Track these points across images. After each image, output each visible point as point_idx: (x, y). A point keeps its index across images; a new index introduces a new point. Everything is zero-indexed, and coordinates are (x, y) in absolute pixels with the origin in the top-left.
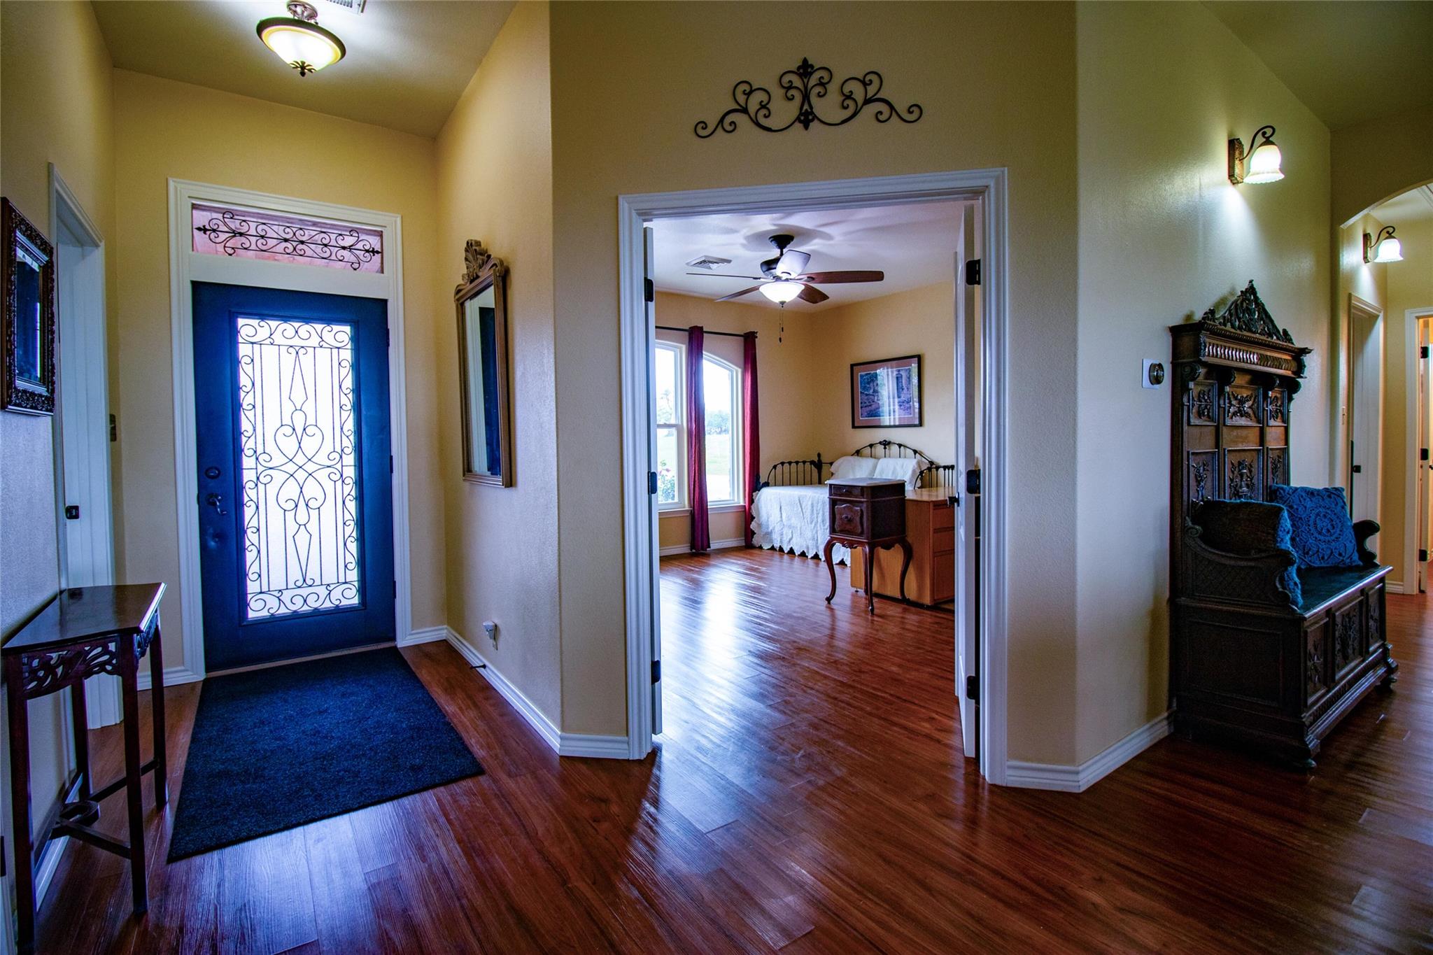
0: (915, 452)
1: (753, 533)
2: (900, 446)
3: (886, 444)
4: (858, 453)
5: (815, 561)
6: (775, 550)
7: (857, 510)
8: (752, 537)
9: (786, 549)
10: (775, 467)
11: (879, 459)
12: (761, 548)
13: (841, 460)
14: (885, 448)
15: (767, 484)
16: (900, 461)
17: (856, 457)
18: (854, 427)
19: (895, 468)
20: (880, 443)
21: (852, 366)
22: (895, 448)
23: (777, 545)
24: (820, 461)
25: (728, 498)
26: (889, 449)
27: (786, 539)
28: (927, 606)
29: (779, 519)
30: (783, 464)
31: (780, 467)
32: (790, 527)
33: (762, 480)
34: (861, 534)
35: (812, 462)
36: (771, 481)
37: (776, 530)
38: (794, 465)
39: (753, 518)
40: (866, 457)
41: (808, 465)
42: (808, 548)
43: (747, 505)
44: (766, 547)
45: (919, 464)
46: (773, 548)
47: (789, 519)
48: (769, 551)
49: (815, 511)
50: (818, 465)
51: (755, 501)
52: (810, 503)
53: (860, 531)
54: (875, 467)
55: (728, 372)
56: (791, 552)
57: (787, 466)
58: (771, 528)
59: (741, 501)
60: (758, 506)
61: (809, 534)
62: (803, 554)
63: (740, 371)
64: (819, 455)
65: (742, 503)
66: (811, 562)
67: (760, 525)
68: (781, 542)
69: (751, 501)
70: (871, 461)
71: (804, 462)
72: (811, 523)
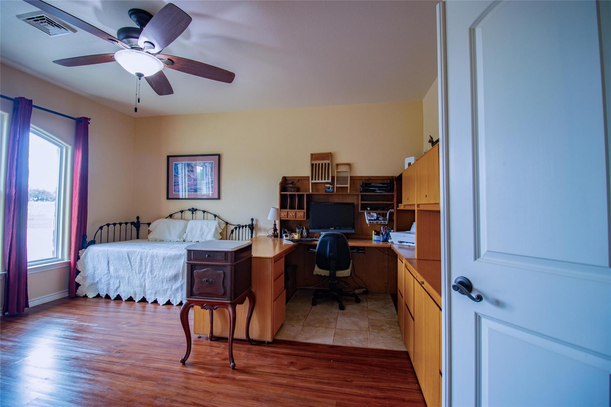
0: (215, 216)
1: (78, 285)
2: (204, 212)
3: (193, 210)
4: (171, 216)
5: (143, 304)
6: (102, 297)
7: (220, 274)
8: (77, 289)
9: (113, 296)
10: (101, 228)
11: (188, 220)
12: (86, 297)
13: (157, 222)
14: (193, 213)
15: (93, 242)
16: (205, 222)
17: (170, 219)
18: (168, 198)
19: (202, 227)
20: (189, 210)
21: (168, 157)
22: (199, 214)
23: (103, 294)
24: (138, 222)
25: (52, 257)
26: (196, 214)
27: (112, 288)
28: (268, 343)
29: (106, 272)
30: (108, 225)
31: (105, 228)
32: (117, 277)
33: (88, 239)
34: (224, 294)
35: (132, 223)
36: (97, 239)
37: (103, 281)
38: (118, 226)
39: (78, 272)
40: (178, 219)
41: (129, 225)
42: (135, 294)
43: (72, 261)
44: (91, 295)
45: (219, 224)
46: (98, 296)
47: (116, 271)
48: (95, 300)
49: (144, 264)
50: (137, 225)
51: (81, 257)
52: (139, 257)
53: (222, 291)
54: (186, 227)
55: (57, 148)
56: (119, 298)
57: (111, 227)
58: (97, 280)
59: (66, 258)
60: (83, 261)
61: (136, 282)
62: (131, 299)
63: (70, 148)
64: (138, 218)
65: (66, 260)
66: (138, 306)
67: (85, 278)
68: (108, 290)
69: (77, 258)
70: (182, 222)
71: (126, 223)
72: (140, 273)
